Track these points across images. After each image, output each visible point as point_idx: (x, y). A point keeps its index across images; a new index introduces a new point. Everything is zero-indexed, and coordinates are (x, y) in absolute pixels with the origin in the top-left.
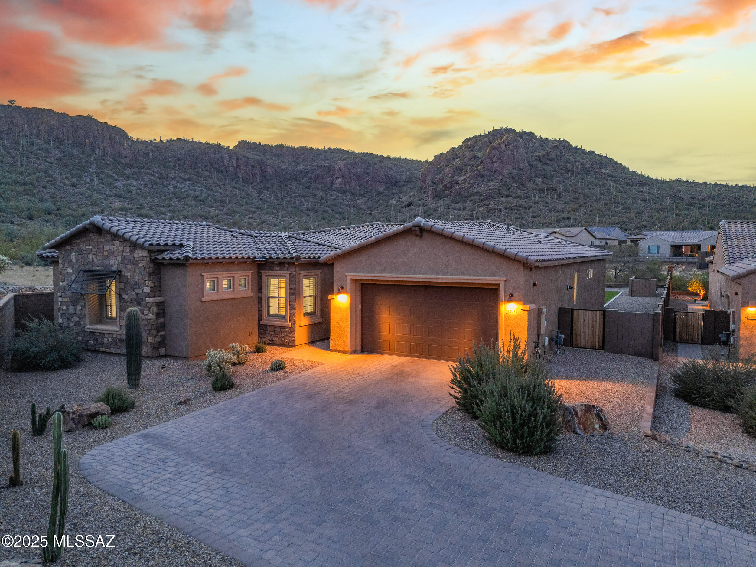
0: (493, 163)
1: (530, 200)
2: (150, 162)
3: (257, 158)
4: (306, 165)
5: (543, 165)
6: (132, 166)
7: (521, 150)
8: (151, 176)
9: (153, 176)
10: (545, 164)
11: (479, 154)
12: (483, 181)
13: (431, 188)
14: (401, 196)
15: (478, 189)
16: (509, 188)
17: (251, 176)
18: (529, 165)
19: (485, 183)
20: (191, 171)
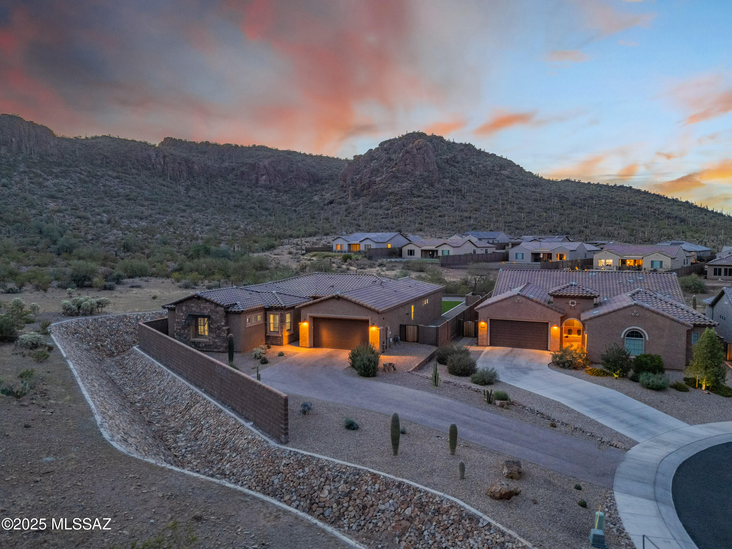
0: (406, 165)
1: (439, 200)
2: (77, 160)
3: (185, 155)
4: (232, 162)
5: (450, 167)
6: (59, 165)
7: (431, 154)
8: (78, 175)
9: (81, 174)
10: (452, 166)
11: (393, 157)
12: (398, 182)
13: (351, 187)
14: (324, 193)
15: (393, 190)
16: (421, 189)
17: (178, 173)
18: (438, 167)
19: (399, 183)
20: (120, 169)
